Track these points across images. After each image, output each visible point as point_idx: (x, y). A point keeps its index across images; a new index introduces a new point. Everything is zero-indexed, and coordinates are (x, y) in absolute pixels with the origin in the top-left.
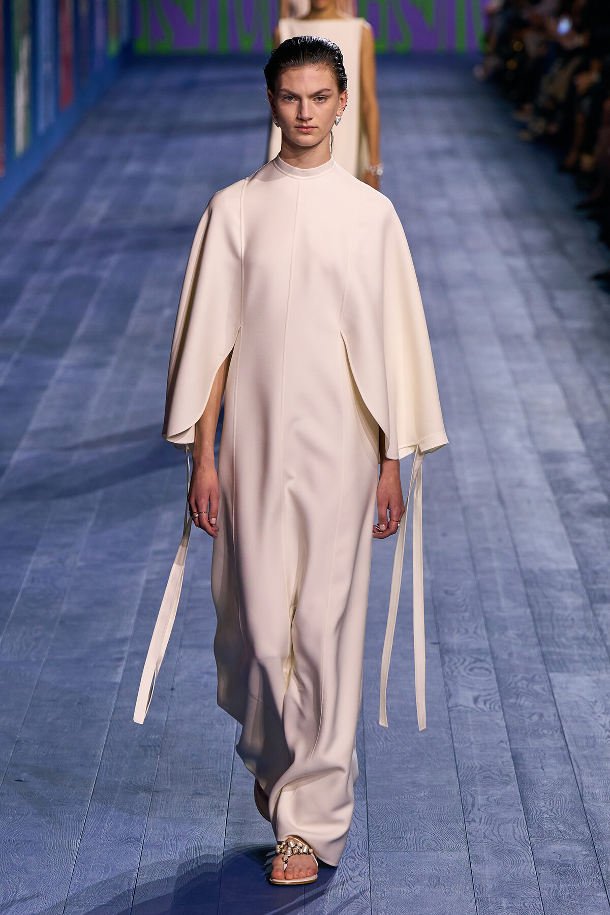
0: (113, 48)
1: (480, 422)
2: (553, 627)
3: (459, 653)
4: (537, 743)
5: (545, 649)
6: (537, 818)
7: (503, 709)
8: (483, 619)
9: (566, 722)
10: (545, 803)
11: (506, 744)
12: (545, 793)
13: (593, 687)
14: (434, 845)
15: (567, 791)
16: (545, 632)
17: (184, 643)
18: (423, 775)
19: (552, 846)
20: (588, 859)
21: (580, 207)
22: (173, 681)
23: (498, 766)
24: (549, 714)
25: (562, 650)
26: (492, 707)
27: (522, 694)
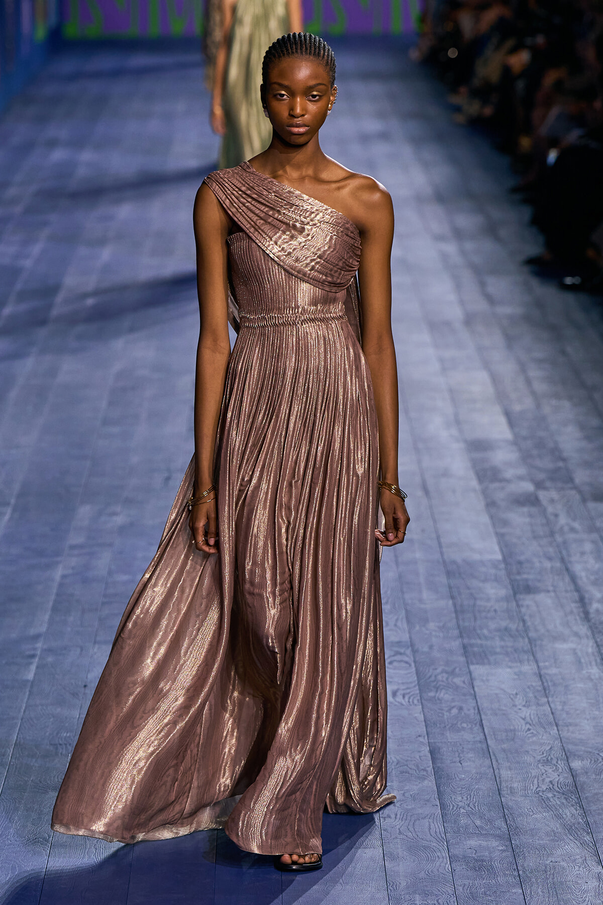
0: (41, 33)
2: (475, 619)
4: (455, 737)
5: (466, 641)
6: (454, 813)
7: (422, 703)
8: (404, 612)
9: (486, 715)
10: (463, 798)
11: (424, 739)
12: (462, 788)
13: (514, 679)
15: (485, 786)
16: (467, 624)
17: (98, 639)
19: (468, 842)
20: (504, 854)
21: (515, 190)
22: (87, 678)
23: (415, 761)
24: (469, 708)
25: (484, 642)
26: (411, 700)
27: (441, 687)
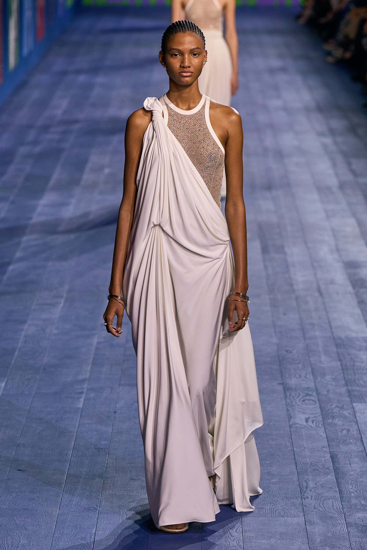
0: (69, 2)
1: (306, 242)
2: (355, 374)
3: (296, 391)
4: (346, 448)
5: (349, 388)
6: (347, 496)
7: (324, 426)
8: (310, 369)
9: (364, 434)
10: (352, 487)
11: (327, 449)
12: (352, 480)
14: (282, 513)
15: (366, 479)
16: (350, 377)
17: (122, 383)
18: (274, 468)
19: (357, 514)
22: (116, 407)
23: (322, 463)
24: (354, 430)
25: (361, 389)
26: (317, 424)
27: (336, 416)
